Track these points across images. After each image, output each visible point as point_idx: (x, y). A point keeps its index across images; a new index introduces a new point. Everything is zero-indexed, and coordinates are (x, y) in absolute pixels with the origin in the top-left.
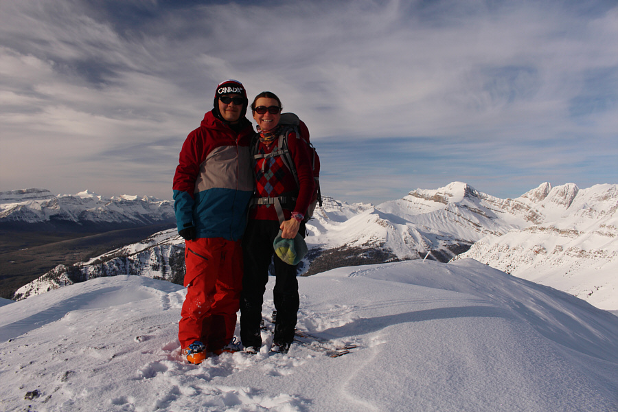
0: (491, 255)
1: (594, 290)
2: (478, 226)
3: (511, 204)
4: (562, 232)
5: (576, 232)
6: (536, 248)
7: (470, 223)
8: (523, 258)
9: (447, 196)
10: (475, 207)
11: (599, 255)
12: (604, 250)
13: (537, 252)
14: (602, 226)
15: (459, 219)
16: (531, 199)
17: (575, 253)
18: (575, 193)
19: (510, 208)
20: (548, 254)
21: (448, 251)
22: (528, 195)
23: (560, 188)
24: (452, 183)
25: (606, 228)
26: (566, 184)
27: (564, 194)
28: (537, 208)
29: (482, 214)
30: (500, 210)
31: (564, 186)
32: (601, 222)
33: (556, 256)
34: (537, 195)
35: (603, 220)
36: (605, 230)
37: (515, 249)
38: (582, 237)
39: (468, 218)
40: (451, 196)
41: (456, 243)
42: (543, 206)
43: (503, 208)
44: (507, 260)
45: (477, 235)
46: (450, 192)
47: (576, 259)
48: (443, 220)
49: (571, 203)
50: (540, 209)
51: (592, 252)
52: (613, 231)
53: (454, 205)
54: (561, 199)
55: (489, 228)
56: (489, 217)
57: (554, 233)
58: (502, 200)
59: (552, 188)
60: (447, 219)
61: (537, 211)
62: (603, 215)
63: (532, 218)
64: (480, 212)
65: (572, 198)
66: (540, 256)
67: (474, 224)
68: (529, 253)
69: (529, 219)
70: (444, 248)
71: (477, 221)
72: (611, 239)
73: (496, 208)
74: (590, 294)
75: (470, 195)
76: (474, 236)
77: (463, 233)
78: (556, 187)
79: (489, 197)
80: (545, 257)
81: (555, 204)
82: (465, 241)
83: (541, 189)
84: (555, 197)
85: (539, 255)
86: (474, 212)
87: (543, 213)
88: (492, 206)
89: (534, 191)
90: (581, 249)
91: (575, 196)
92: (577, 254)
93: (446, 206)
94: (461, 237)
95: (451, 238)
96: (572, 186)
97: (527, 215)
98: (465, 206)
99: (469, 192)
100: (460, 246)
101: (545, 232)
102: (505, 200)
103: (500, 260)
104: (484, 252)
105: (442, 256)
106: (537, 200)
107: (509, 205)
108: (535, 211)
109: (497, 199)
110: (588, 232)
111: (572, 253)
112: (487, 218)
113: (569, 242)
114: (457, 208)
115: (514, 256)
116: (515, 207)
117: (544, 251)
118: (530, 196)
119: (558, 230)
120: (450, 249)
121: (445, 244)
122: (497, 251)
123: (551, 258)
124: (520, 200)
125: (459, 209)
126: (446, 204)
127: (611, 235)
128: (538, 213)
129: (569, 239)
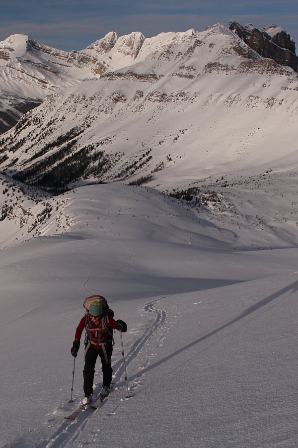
0: (66, 107)
1: (180, 134)
2: (44, 82)
3: (77, 56)
4: (140, 77)
5: (154, 76)
6: (115, 96)
7: (35, 79)
8: (102, 107)
9: (8, 51)
10: (39, 62)
11: (181, 98)
12: (186, 92)
13: (116, 100)
14: (181, 68)
15: (23, 75)
16: (97, 51)
17: (156, 98)
18: (142, 42)
19: (76, 61)
20: (128, 101)
21: (15, 111)
22: (94, 46)
23: (127, 37)
24: (12, 36)
25: (185, 70)
26: (133, 33)
27: (130, 43)
28: (104, 60)
29: (47, 70)
30: (66, 63)
31: (130, 35)
32: (179, 64)
33: (136, 103)
34: (103, 46)
35: (182, 62)
36: (184, 72)
37: (92, 99)
38: (162, 80)
39: (33, 74)
40: (11, 50)
41: (22, 101)
42: (110, 58)
43: (69, 61)
44: (84, 111)
45: (43, 92)
46: (9, 45)
47: (157, 103)
48: (6, 78)
49: (137, 54)
50: (108, 61)
51: (174, 95)
52: (192, 73)
53: (16, 60)
54: (128, 49)
55: (55, 84)
56: (55, 73)
57: (132, 78)
58: (67, 53)
59: (118, 38)
60: (10, 77)
61: (104, 63)
62: (181, 57)
63: (99, 70)
64: (44, 67)
65: (139, 48)
66: (120, 105)
67: (39, 80)
68: (108, 102)
69: (96, 72)
70: (10, 108)
71: (43, 77)
72: (191, 81)
73: (62, 61)
74: (176, 139)
75: (32, 48)
76: (41, 93)
77: (28, 90)
78: (122, 37)
79: (54, 50)
80: (124, 104)
81: (122, 55)
82: (32, 100)
83: (107, 39)
84: (122, 47)
85: (119, 103)
86: (38, 67)
87: (110, 64)
88: (57, 60)
89: (100, 41)
90: (162, 93)
91: (141, 45)
92: (158, 98)
93: (7, 62)
94: (26, 95)
95: (16, 97)
96: (138, 35)
97: (94, 68)
98: (28, 61)
99: (31, 46)
100: (28, 104)
101: (122, 78)
102: (70, 53)
103: (77, 112)
104: (59, 105)
105: (8, 116)
106: (103, 52)
107: (75, 58)
108: (102, 63)
109: (62, 52)
110: (167, 75)
111: (154, 98)
112: (52, 73)
113: (149, 87)
114: (19, 64)
115: (91, 107)
116: (82, 60)
117: (124, 98)
118: (96, 48)
119: (135, 75)
120: (16, 108)
121: (11, 103)
122: (72, 102)
123: (132, 105)
124: (87, 51)
125: (22, 65)
126: (7, 60)
127: (191, 77)
128: (106, 65)
129: (148, 84)
